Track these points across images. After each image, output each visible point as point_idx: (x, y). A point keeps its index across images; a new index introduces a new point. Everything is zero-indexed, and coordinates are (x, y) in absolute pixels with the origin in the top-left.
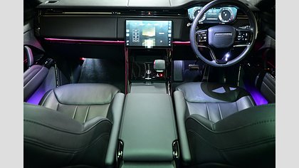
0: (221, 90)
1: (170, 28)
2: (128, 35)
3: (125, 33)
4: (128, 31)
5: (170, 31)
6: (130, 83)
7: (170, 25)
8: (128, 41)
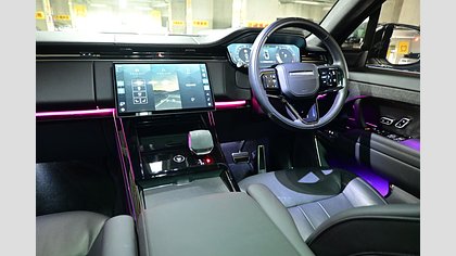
0: (311, 178)
1: (204, 75)
2: (121, 91)
3: (115, 87)
4: (120, 83)
5: (206, 81)
6: (141, 189)
7: (204, 70)
8: (121, 104)
